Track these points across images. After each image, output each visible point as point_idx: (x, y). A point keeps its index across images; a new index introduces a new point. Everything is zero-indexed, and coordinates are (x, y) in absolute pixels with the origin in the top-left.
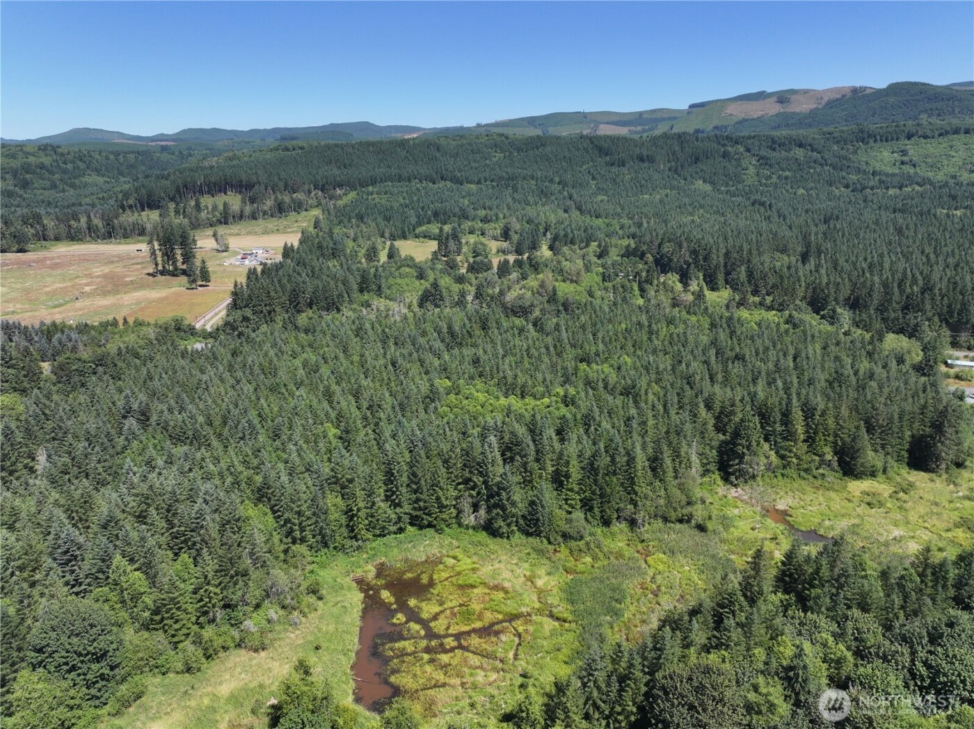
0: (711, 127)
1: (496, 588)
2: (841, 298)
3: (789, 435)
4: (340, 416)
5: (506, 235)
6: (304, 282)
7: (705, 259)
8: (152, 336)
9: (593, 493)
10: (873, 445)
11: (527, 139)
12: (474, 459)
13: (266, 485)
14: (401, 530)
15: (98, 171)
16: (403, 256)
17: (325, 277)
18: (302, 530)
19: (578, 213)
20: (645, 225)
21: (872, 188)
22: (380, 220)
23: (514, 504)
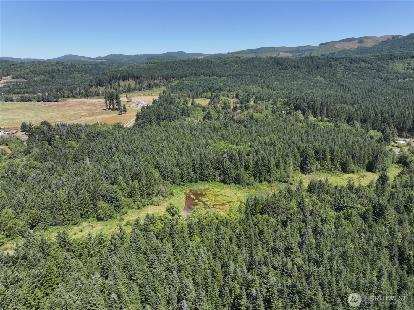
0: (328, 53)
1: (225, 196)
2: (359, 118)
3: (325, 159)
4: (178, 149)
5: (237, 97)
6: (162, 111)
7: (313, 106)
8: (111, 128)
9: (257, 172)
10: (354, 163)
11: (248, 59)
12: (220, 160)
13: (158, 164)
14: (197, 181)
15: (78, 72)
16: (197, 103)
17: (169, 110)
18: (168, 177)
19: (267, 89)
20: (293, 93)
21: (392, 79)
22: (188, 90)
23: (232, 174)
